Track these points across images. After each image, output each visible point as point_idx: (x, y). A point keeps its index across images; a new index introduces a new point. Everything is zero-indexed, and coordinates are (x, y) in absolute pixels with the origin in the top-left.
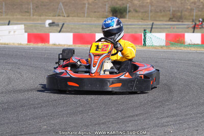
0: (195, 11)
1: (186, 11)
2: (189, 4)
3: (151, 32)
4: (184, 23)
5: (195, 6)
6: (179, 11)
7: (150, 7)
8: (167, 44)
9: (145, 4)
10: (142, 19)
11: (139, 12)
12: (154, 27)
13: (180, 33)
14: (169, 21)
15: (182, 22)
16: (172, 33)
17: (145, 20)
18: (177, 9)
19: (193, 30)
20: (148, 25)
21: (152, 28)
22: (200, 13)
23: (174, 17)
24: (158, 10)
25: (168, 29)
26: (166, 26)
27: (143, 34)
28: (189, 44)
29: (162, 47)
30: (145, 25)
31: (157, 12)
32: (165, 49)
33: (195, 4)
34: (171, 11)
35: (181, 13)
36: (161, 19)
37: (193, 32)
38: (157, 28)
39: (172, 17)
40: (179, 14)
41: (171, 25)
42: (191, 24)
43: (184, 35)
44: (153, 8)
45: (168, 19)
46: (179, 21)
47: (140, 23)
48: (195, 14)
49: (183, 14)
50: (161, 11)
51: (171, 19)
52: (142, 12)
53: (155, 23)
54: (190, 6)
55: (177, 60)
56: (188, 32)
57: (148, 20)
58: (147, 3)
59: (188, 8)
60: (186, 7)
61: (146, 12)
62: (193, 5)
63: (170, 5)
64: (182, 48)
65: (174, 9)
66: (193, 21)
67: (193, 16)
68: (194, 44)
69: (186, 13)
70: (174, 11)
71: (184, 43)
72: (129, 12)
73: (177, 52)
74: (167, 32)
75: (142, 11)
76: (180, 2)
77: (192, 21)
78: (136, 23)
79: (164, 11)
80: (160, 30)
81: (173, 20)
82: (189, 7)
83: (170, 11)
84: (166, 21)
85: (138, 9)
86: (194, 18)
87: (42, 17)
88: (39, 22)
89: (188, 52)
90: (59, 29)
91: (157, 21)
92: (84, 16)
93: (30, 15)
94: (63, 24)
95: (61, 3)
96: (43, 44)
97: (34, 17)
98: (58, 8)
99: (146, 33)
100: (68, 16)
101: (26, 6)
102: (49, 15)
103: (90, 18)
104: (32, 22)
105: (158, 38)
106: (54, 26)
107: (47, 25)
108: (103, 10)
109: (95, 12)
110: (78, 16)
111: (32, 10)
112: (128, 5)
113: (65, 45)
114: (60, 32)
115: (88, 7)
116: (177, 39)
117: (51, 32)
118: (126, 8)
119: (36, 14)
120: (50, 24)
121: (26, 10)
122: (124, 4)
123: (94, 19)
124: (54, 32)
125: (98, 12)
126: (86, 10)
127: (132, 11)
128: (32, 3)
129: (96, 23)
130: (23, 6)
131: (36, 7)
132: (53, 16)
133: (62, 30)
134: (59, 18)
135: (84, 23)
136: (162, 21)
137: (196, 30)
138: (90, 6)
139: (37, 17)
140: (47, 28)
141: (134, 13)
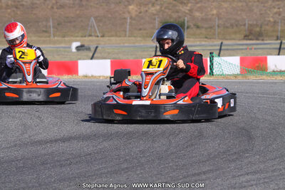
0: (280, 24)
1: (267, 25)
2: (271, 15)
3: (219, 56)
4: (266, 42)
5: (280, 17)
6: (257, 25)
7: (217, 20)
8: (243, 71)
9: (210, 16)
10: (206, 38)
11: (202, 27)
12: (223, 48)
13: (260, 56)
14: (244, 39)
15: (263, 40)
16: (249, 56)
17: (210, 38)
18: (255, 22)
19: (277, 51)
20: (215, 45)
21: (220, 50)
23: (251, 33)
24: (229, 25)
25: (243, 51)
26: (241, 47)
27: (209, 59)
28: (274, 71)
29: (236, 76)
30: (212, 46)
31: (227, 27)
32: (240, 79)
33: (280, 15)
34: (247, 25)
35: (261, 27)
36: (233, 36)
37: (279, 54)
38: (227, 50)
39: (247, 33)
40: (258, 29)
41: (247, 45)
42: (276, 44)
43: (266, 58)
44: (220, 22)
45: (242, 36)
46: (257, 39)
47: (203, 43)
48: (280, 28)
49: (263, 29)
50: (232, 25)
51: (246, 37)
52: (206, 29)
53: (225, 42)
54: (272, 17)
55: (258, 94)
56: (271, 54)
57: (215, 38)
58: (213, 15)
59: (270, 21)
60: (267, 19)
61: (211, 28)
62: (277, 16)
63: (245, 17)
64: (264, 77)
65: (250, 23)
66: (277, 39)
67: (277, 31)
68: (281, 71)
69: (267, 27)
70: (251, 25)
71: (266, 69)
72: (188, 28)
73: (258, 83)
74: (243, 56)
75: (206, 26)
76: (258, 13)
77: (275, 38)
78: (198, 43)
79: (237, 26)
80: (232, 52)
81: (250, 37)
82: (272, 20)
83: (245, 25)
84: (240, 40)
85: (199, 24)
86: (279, 34)
87: (66, 39)
88: (63, 45)
89: (273, 83)
90: (91, 54)
91: (227, 39)
92: (125, 36)
93: (49, 37)
94: (97, 47)
95: (92, 18)
96: (70, 76)
97: (56, 38)
98: (88, 25)
99: (213, 57)
100: (103, 36)
101: (44, 23)
102: (76, 35)
103: (133, 38)
104: (52, 46)
105: (230, 64)
106: (83, 50)
107: (74, 50)
108: (152, 26)
109: (140, 29)
110: (116, 36)
111: (52, 29)
112: (186, 18)
113: (100, 77)
114: (92, 58)
115: (130, 23)
116: (257, 65)
117: (80, 59)
118: (184, 23)
119: (58, 33)
120: (78, 48)
121: (44, 29)
122: (180, 17)
123: (139, 39)
124: (84, 59)
125: (145, 29)
126: (128, 27)
127: (192, 26)
128: (53, 19)
129: (142, 44)
130: (40, 24)
131: (58, 24)
132: (82, 37)
133: (95, 55)
134: (90, 38)
135: (126, 45)
136: (234, 39)
137: (282, 51)
138: (134, 22)
139: (60, 39)
140: (74, 53)
141: (195, 29)
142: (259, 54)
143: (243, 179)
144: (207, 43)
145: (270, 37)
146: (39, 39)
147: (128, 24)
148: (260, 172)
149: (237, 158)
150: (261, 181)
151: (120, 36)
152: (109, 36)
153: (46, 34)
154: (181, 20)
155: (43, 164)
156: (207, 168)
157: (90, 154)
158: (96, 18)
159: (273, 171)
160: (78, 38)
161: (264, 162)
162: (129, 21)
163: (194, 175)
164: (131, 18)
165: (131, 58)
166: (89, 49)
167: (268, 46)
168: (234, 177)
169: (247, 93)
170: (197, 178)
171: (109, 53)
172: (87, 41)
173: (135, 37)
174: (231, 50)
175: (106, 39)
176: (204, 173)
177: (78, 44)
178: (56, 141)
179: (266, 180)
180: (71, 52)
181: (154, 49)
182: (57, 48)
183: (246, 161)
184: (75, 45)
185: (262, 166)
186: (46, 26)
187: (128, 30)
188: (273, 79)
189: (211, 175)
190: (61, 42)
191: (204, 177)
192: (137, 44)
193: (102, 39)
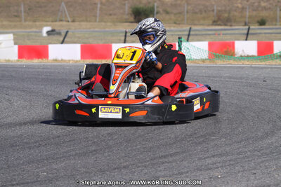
0: (247, 10)
1: (235, 11)
2: (239, 1)
3: (188, 41)
4: (233, 27)
5: (248, 3)
6: (225, 11)
7: (186, 6)
8: (211, 57)
9: (179, 3)
10: (175, 23)
11: (172, 13)
12: (191, 33)
13: (228, 41)
14: (212, 25)
15: (231, 26)
16: (217, 41)
17: (179, 24)
18: (223, 8)
19: (245, 36)
20: (184, 31)
21: (189, 35)
22: (255, 13)
23: (219, 19)
24: (197, 11)
25: (212, 36)
26: (209, 32)
27: (177, 44)
28: (241, 56)
29: (203, 61)
30: (180, 31)
31: (196, 13)
32: (208, 64)
33: (247, 1)
34: (215, 11)
35: (229, 13)
36: (202, 22)
37: (246, 40)
38: (196, 35)
39: (216, 19)
40: (226, 15)
41: (215, 30)
42: (244, 29)
43: (233, 43)
44: (189, 7)
45: (211, 22)
46: (226, 25)
47: (172, 28)
48: (248, 14)
49: (231, 15)
50: (201, 11)
51: (215, 23)
52: (175, 14)
53: (194, 28)
54: (241, 3)
55: (225, 78)
56: (238, 40)
57: (184, 24)
59: (238, 7)
60: (236, 5)
61: (180, 13)
62: (245, 2)
63: (214, 3)
64: (232, 62)
65: (219, 8)
66: (246, 25)
67: (245, 17)
68: (248, 56)
69: (236, 14)
70: (219, 11)
71: (233, 54)
72: (157, 13)
73: (225, 67)
74: (211, 41)
75: (175, 11)
77: (244, 24)
79: (205, 11)
80: (200, 37)
81: (219, 23)
82: (240, 5)
83: (213, 11)
84: (208, 25)
85: (169, 10)
86: (247, 20)
87: (37, 23)
88: (34, 30)
89: (240, 67)
90: (62, 39)
91: (195, 25)
92: (96, 21)
93: (20, 21)
94: (67, 32)
95: (63, 3)
96: (40, 60)
97: (27, 23)
98: (59, 10)
99: (181, 41)
100: (73, 21)
101: (16, 8)
102: (48, 19)
103: (103, 23)
104: (23, 30)
105: (198, 48)
106: (54, 34)
107: (45, 34)
108: (121, 11)
109: (110, 15)
110: (87, 21)
111: (23, 14)
112: (156, 4)
113: (69, 61)
114: (62, 43)
115: (101, 8)
116: (225, 50)
117: (51, 43)
118: (153, 8)
119: (29, 18)
120: (48, 33)
121: (16, 14)
122: (149, 3)
123: (109, 24)
124: (55, 43)
125: (115, 15)
126: (98, 12)
127: (161, 12)
128: (24, 4)
129: (112, 29)
130: (11, 8)
131: (29, 9)
132: (52, 21)
133: (66, 39)
134: (61, 23)
135: (96, 29)
136: (203, 25)
137: (249, 36)
138: (104, 7)
139: (31, 23)
140: (45, 37)
141: (164, 15)
142: (227, 39)
143: (209, 161)
144: (175, 29)
145: (238, 23)
146: (11, 23)
147: (98, 9)
148: (226, 154)
149: (203, 141)
150: (227, 164)
151: (90, 21)
152: (79, 21)
153: (18, 19)
154: (151, 5)
155: (12, 146)
156: (174, 151)
157: (59, 137)
158: (66, 3)
159: (239, 154)
160: (49, 23)
161: (230, 145)
162: (99, 6)
163: (160, 157)
164: (101, 3)
165: (101, 43)
166: (59, 34)
167: (236, 32)
168: (200, 159)
169: (214, 77)
170: (164, 160)
171: (79, 38)
172: (58, 26)
173: (105, 22)
174: (199, 35)
175: (77, 23)
176: (171, 155)
177: (49, 29)
178: (25, 124)
179: (231, 163)
180: (42, 36)
181: (124, 34)
182: (29, 32)
183: (212, 144)
184: (46, 29)
185: (228, 149)
186: (17, 11)
187: (98, 15)
188: (240, 63)
189: (177, 157)
190: (31, 27)
191: (171, 159)
192: (107, 29)
193: (72, 24)
